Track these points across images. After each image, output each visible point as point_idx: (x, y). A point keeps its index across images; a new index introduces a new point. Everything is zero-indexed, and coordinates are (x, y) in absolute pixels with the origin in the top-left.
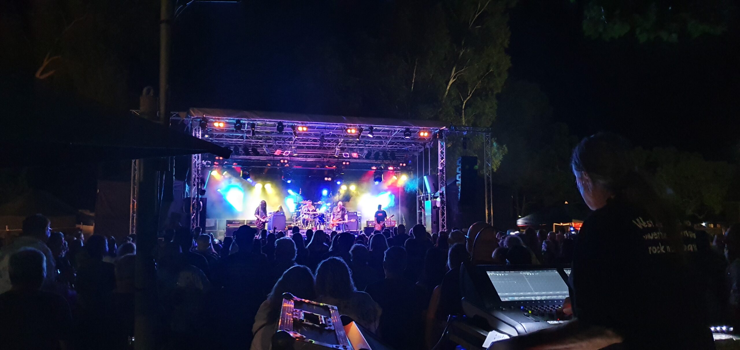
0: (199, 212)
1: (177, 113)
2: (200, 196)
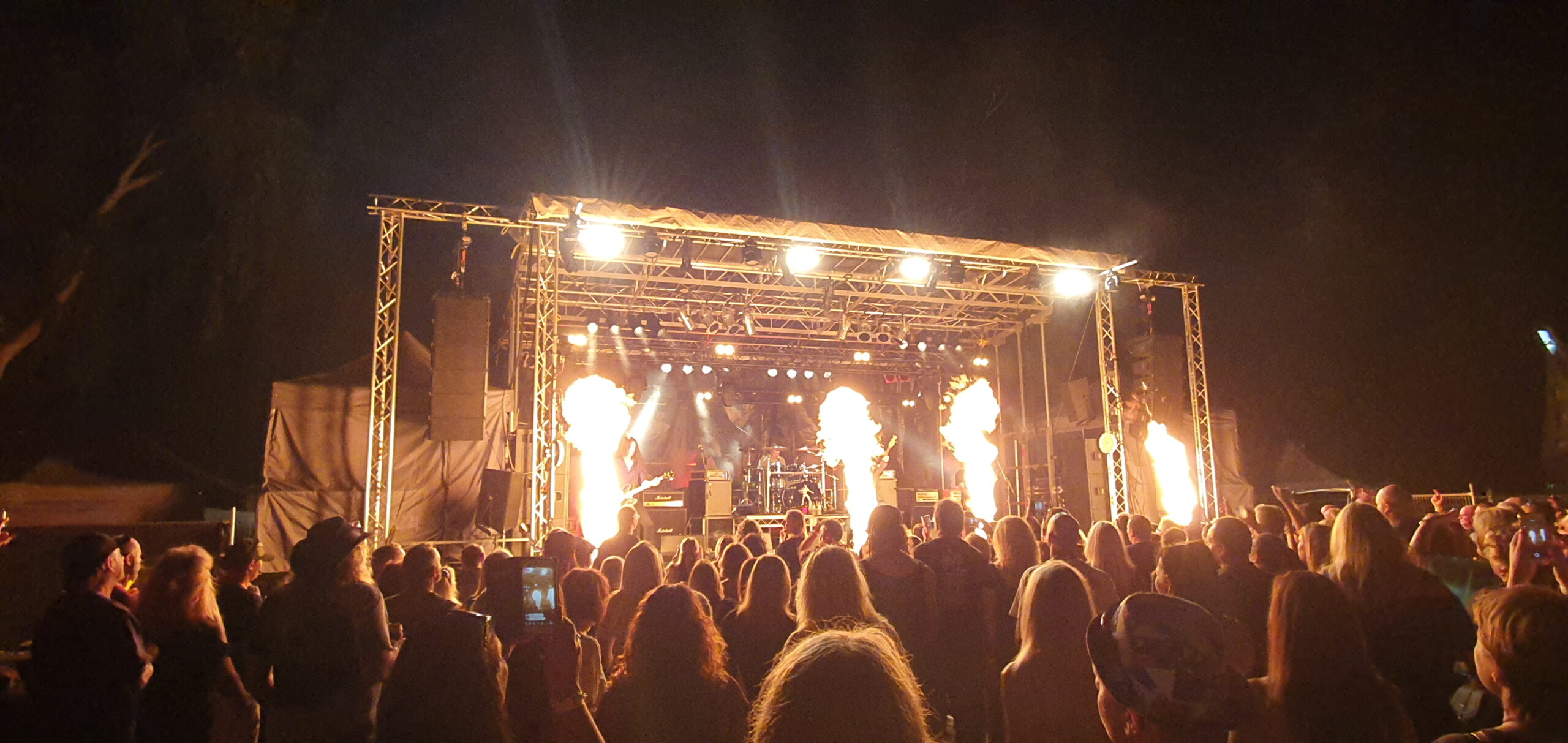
0: (553, 469)
2: (556, 427)
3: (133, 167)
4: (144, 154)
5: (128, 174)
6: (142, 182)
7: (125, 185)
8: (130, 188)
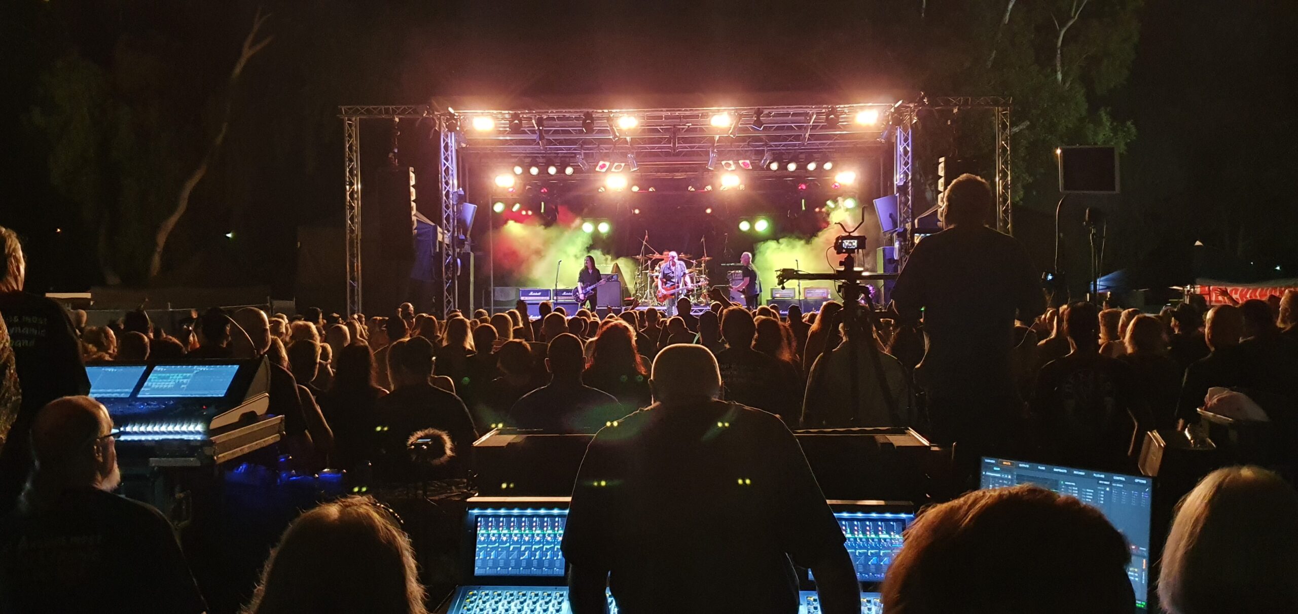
0: (456, 277)
1: (413, 107)
2: (458, 250)
3: (251, 37)
4: (256, 27)
5: (247, 44)
6: (259, 47)
7: (247, 53)
8: (251, 53)
